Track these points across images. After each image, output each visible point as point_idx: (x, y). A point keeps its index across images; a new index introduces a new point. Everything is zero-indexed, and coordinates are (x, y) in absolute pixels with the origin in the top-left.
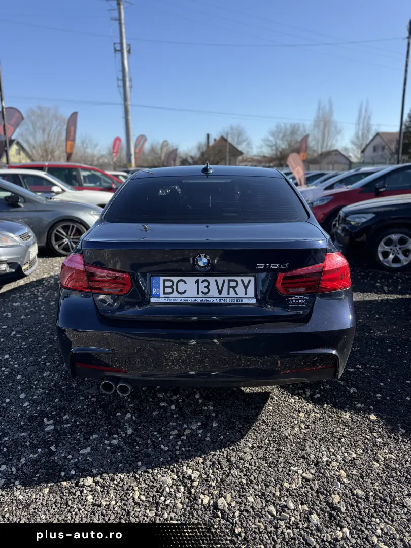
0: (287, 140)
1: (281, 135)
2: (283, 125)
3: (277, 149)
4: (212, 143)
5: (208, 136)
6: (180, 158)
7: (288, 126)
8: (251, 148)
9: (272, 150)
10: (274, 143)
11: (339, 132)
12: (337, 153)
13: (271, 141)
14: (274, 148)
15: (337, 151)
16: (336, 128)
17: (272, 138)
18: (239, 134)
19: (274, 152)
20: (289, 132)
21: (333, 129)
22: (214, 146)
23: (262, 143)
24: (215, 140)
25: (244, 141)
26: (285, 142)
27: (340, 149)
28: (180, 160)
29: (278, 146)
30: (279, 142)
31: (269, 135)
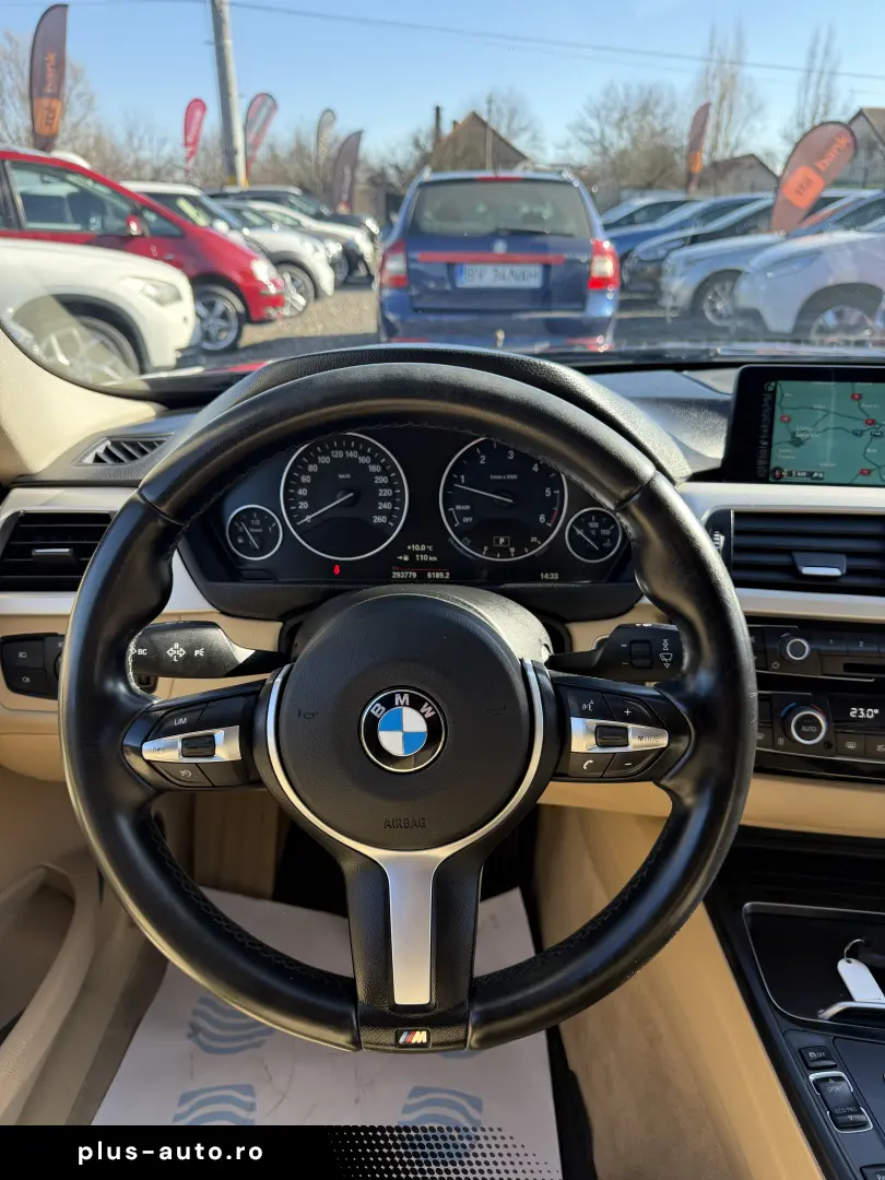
0: (629, 129)
1: (616, 115)
2: (621, 89)
3: (605, 151)
4: (447, 129)
5: (438, 110)
6: (370, 169)
7: (634, 92)
8: (542, 149)
9: (595, 153)
10: (598, 135)
11: (757, 110)
12: (753, 161)
13: (590, 131)
14: (598, 148)
15: (752, 156)
16: (750, 97)
17: (593, 124)
18: (513, 113)
19: (598, 159)
20: (634, 106)
21: (743, 99)
22: (453, 139)
23: (567, 134)
24: (455, 123)
25: (524, 129)
26: (625, 134)
27: (759, 152)
28: (368, 175)
29: (607, 144)
30: (611, 133)
31: (585, 113)
